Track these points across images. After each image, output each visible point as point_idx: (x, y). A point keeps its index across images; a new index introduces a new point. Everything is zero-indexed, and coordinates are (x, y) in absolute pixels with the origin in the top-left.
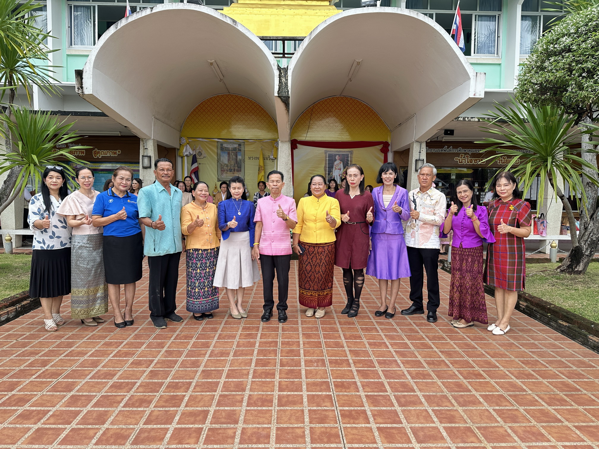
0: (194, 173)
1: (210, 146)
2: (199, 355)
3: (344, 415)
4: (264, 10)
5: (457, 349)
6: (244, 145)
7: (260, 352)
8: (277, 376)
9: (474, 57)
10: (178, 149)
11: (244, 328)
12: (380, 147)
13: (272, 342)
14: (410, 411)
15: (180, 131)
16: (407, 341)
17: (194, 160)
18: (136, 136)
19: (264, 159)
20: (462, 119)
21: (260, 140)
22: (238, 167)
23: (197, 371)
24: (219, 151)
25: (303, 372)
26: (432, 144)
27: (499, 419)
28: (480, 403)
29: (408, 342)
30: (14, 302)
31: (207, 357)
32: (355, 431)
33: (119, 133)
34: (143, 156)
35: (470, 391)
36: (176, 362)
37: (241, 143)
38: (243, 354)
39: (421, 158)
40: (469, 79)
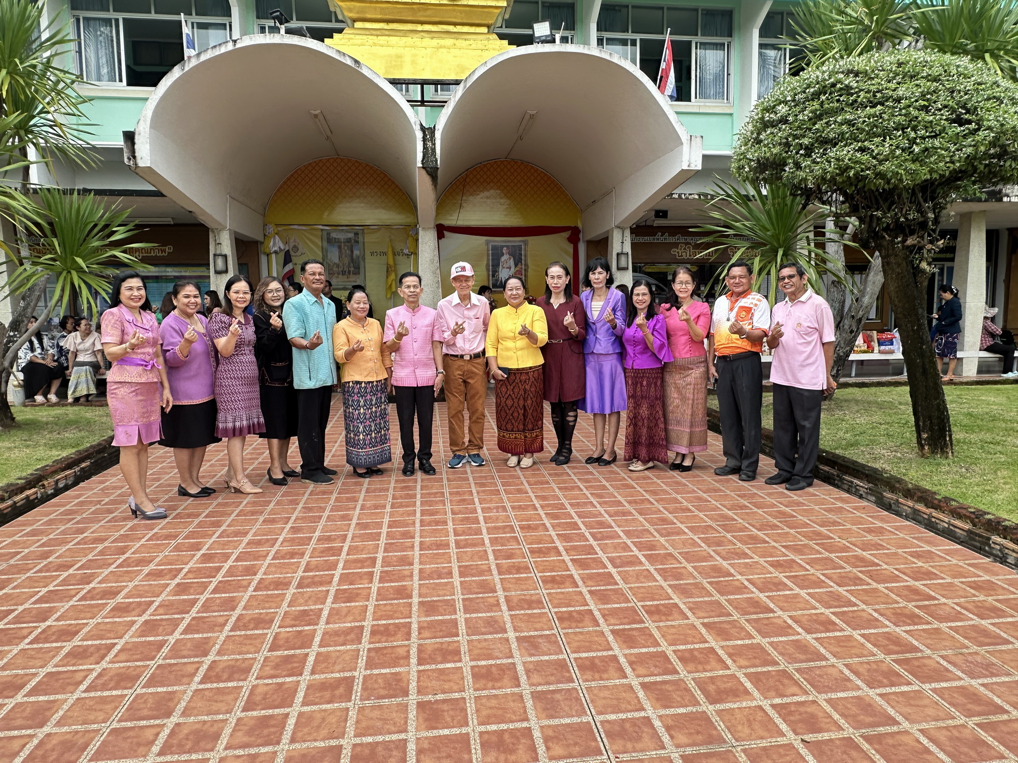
0: (288, 279)
1: (311, 237)
2: (349, 509)
3: (532, 551)
4: (394, 40)
5: (665, 487)
6: (363, 233)
7: (422, 504)
8: (450, 524)
9: (695, 104)
10: (262, 243)
11: (396, 481)
12: (566, 234)
13: (437, 493)
14: (606, 544)
15: (264, 215)
16: (605, 483)
17: (287, 259)
18: (202, 225)
19: (394, 254)
20: (676, 196)
21: (388, 227)
22: (355, 268)
23: (350, 524)
24: (325, 244)
25: (481, 519)
26: (639, 230)
27: (703, 545)
28: (685, 533)
29: (607, 484)
30: (70, 464)
31: (358, 511)
32: (547, 563)
33: (170, 219)
34: (215, 255)
35: (675, 524)
36: (320, 517)
37: (358, 231)
38: (401, 506)
39: (625, 251)
40: (682, 144)
